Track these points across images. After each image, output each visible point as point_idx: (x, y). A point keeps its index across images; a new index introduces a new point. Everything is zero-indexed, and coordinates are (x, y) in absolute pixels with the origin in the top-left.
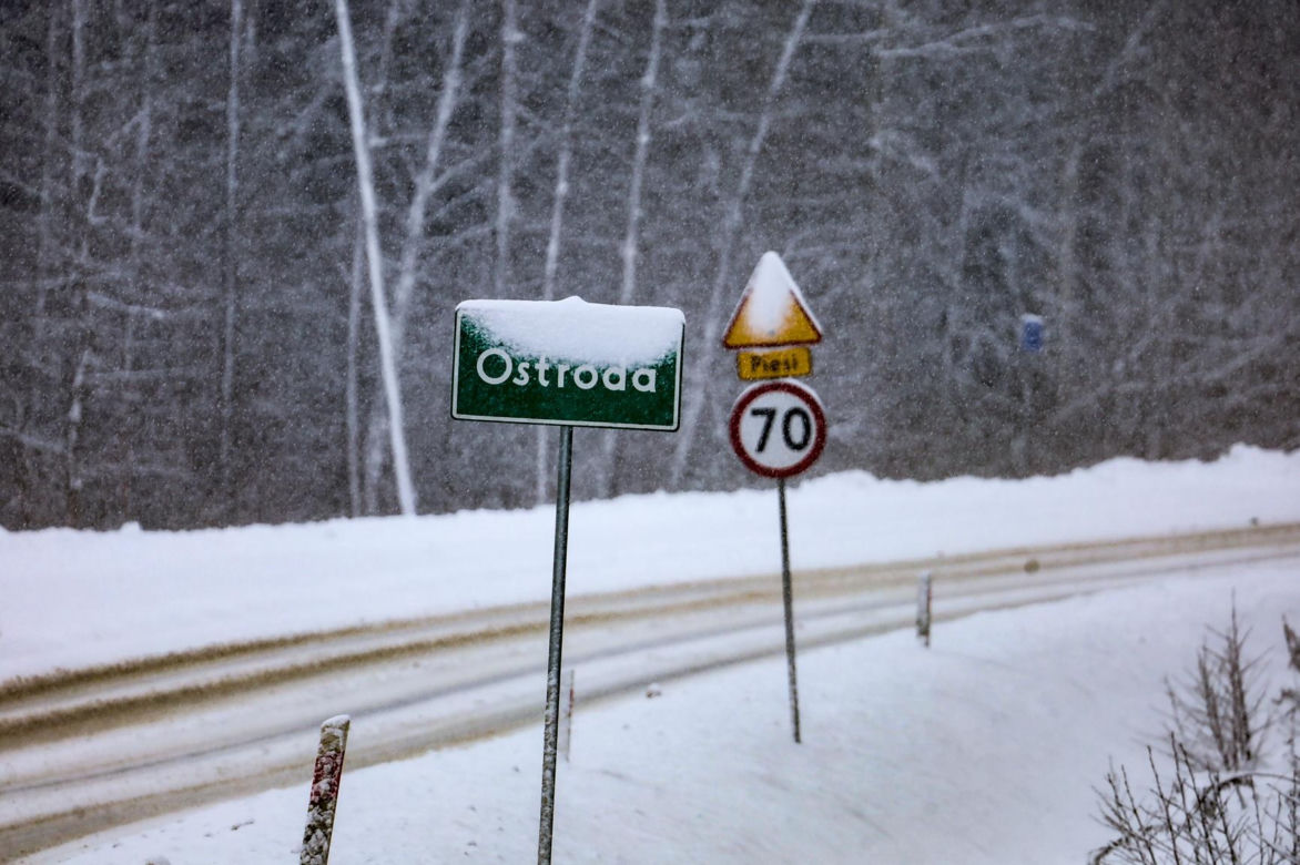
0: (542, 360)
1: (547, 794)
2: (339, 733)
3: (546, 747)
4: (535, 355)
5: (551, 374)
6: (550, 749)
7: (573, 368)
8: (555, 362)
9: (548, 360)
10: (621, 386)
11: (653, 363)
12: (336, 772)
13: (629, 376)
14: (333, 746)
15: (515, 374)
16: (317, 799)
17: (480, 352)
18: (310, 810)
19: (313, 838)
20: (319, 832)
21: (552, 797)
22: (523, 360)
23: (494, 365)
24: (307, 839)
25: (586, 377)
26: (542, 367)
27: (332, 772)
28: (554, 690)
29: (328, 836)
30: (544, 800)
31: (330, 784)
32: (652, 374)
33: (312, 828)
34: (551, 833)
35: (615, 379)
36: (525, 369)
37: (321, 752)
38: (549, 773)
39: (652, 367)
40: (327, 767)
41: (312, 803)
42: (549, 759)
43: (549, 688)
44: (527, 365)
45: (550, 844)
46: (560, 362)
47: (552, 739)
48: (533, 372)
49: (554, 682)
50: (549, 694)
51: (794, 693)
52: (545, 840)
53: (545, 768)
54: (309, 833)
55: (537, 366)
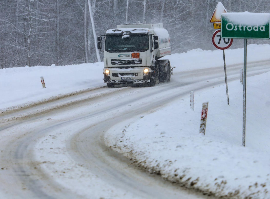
0: (240, 25)
1: (244, 116)
2: (206, 105)
3: (243, 107)
4: (238, 24)
5: (242, 28)
6: (244, 107)
7: (247, 27)
8: (243, 25)
9: (241, 25)
10: (257, 30)
11: (264, 25)
12: (206, 113)
13: (259, 28)
14: (205, 107)
15: (234, 28)
16: (202, 118)
17: (227, 24)
18: (201, 121)
19: (202, 127)
20: (203, 125)
21: (245, 117)
22: (236, 25)
23: (230, 27)
24: (201, 127)
25: (250, 28)
26: (240, 27)
27: (205, 113)
28: (245, 95)
29: (205, 126)
30: (243, 118)
31: (205, 115)
32: (264, 27)
33: (202, 125)
34: (245, 124)
35: (256, 29)
36: (237, 27)
37: (203, 109)
38: (244, 112)
39: (264, 26)
40: (204, 112)
41: (202, 119)
42: (244, 109)
43: (244, 94)
44: (237, 26)
45: (245, 127)
46: (244, 25)
47: (245, 105)
48: (238, 28)
49: (245, 93)
50: (244, 96)
51: (228, 95)
52: (244, 126)
53: (244, 111)
54: (201, 125)
55: (239, 26)
